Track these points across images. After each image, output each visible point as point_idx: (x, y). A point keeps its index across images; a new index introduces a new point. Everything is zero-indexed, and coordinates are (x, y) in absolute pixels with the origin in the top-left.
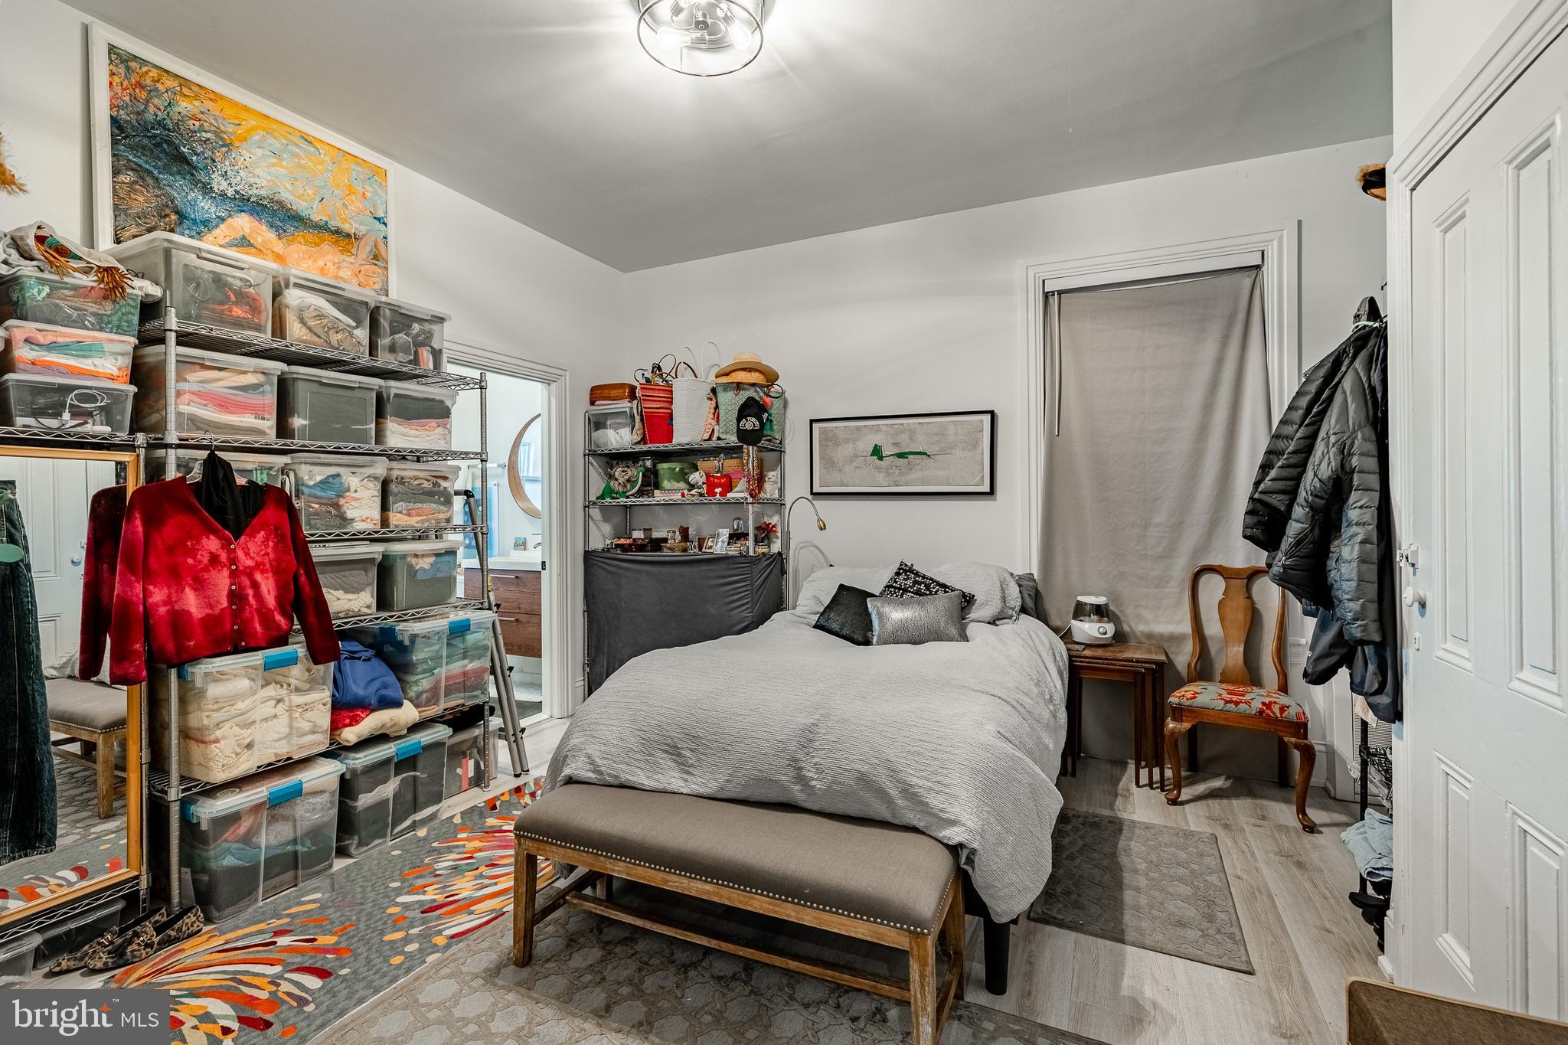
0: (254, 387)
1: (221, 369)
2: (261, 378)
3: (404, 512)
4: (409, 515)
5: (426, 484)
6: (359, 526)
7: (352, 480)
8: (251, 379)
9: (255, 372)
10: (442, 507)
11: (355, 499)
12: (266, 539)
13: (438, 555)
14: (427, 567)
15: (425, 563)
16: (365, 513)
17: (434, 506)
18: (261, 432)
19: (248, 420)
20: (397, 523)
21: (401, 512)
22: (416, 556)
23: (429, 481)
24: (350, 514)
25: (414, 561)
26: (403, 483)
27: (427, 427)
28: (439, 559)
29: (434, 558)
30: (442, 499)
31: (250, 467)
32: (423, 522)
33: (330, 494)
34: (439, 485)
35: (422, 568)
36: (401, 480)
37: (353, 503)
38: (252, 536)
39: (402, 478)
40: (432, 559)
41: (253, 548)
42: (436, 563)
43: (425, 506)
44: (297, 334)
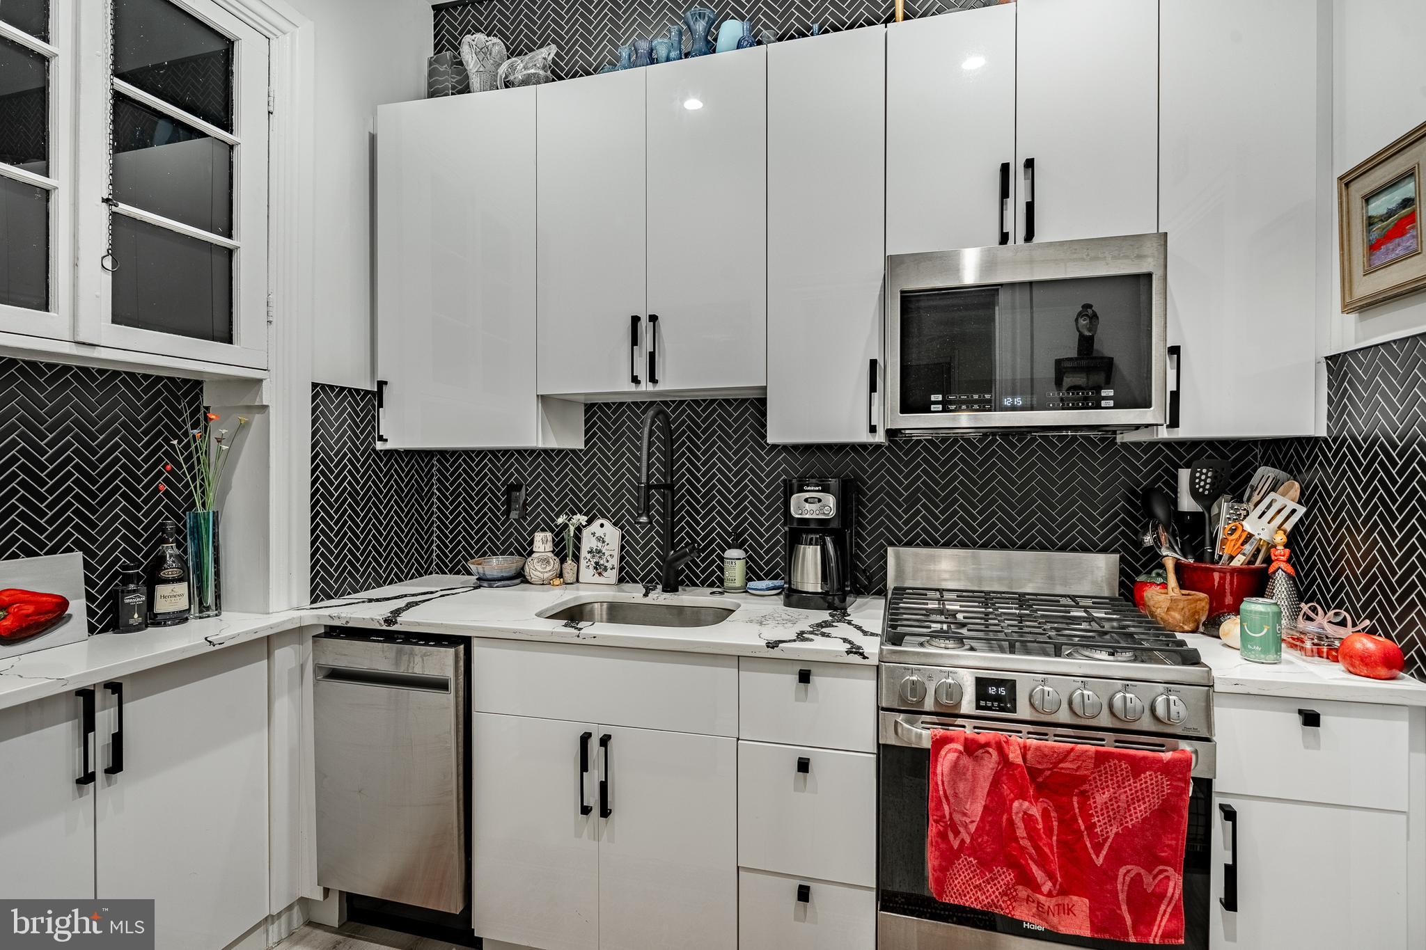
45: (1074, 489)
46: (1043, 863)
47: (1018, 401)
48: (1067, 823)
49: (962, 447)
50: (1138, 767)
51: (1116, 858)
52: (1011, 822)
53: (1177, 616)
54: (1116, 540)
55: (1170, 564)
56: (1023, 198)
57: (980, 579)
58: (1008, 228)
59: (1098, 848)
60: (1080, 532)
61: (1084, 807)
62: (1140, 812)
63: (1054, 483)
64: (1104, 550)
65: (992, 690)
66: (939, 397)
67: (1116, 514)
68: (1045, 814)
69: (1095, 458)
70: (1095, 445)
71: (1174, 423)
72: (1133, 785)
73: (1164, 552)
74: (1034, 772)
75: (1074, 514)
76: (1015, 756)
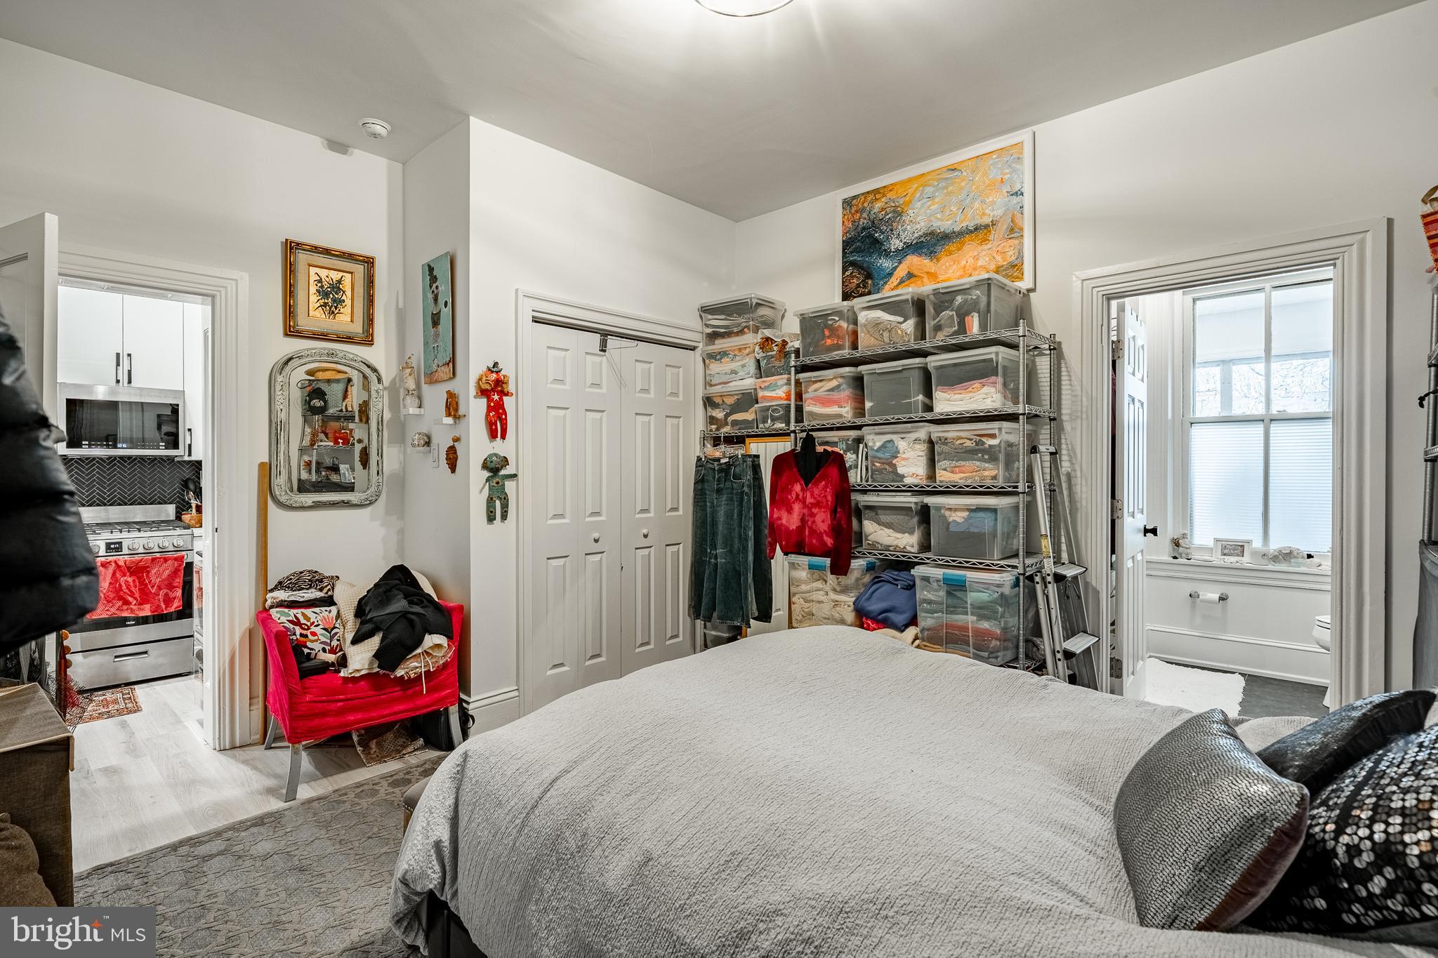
0: (838, 386)
1: (821, 381)
2: (840, 380)
3: (948, 469)
4: (952, 472)
5: (968, 443)
6: (908, 481)
7: (902, 445)
8: (834, 383)
9: (835, 378)
10: (987, 465)
11: (904, 459)
12: (826, 487)
13: (971, 511)
14: (959, 520)
15: (959, 517)
16: (912, 470)
17: (978, 463)
18: (840, 416)
19: (834, 410)
20: (942, 479)
21: (945, 470)
22: (950, 509)
23: (971, 440)
24: (900, 470)
25: (947, 513)
26: (946, 444)
27: (970, 389)
28: (973, 515)
29: (968, 513)
30: (986, 457)
31: (836, 440)
32: (966, 478)
33: (887, 455)
34: (983, 443)
35: (954, 521)
36: (945, 441)
37: (902, 462)
38: (816, 484)
39: (946, 439)
40: (966, 514)
41: (816, 492)
42: (969, 518)
43: (967, 463)
44: (867, 343)
45: (155, 480)
46: (132, 595)
47: (124, 446)
48: (142, 582)
49: (97, 462)
50: (166, 560)
51: (160, 588)
52: (120, 585)
53: (193, 522)
54: (175, 499)
55: (194, 506)
56: (127, 368)
57: (109, 519)
58: (120, 378)
59: (153, 587)
60: (159, 497)
61: (147, 576)
62: (167, 572)
63: (146, 477)
64: (171, 503)
65: (112, 546)
66: (87, 443)
67: (175, 489)
68: (134, 581)
69: (166, 467)
70: (165, 462)
71: (190, 455)
72: (165, 565)
73: (192, 501)
74: (129, 568)
75: (156, 490)
76: (121, 563)
